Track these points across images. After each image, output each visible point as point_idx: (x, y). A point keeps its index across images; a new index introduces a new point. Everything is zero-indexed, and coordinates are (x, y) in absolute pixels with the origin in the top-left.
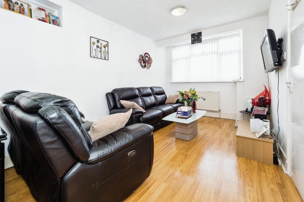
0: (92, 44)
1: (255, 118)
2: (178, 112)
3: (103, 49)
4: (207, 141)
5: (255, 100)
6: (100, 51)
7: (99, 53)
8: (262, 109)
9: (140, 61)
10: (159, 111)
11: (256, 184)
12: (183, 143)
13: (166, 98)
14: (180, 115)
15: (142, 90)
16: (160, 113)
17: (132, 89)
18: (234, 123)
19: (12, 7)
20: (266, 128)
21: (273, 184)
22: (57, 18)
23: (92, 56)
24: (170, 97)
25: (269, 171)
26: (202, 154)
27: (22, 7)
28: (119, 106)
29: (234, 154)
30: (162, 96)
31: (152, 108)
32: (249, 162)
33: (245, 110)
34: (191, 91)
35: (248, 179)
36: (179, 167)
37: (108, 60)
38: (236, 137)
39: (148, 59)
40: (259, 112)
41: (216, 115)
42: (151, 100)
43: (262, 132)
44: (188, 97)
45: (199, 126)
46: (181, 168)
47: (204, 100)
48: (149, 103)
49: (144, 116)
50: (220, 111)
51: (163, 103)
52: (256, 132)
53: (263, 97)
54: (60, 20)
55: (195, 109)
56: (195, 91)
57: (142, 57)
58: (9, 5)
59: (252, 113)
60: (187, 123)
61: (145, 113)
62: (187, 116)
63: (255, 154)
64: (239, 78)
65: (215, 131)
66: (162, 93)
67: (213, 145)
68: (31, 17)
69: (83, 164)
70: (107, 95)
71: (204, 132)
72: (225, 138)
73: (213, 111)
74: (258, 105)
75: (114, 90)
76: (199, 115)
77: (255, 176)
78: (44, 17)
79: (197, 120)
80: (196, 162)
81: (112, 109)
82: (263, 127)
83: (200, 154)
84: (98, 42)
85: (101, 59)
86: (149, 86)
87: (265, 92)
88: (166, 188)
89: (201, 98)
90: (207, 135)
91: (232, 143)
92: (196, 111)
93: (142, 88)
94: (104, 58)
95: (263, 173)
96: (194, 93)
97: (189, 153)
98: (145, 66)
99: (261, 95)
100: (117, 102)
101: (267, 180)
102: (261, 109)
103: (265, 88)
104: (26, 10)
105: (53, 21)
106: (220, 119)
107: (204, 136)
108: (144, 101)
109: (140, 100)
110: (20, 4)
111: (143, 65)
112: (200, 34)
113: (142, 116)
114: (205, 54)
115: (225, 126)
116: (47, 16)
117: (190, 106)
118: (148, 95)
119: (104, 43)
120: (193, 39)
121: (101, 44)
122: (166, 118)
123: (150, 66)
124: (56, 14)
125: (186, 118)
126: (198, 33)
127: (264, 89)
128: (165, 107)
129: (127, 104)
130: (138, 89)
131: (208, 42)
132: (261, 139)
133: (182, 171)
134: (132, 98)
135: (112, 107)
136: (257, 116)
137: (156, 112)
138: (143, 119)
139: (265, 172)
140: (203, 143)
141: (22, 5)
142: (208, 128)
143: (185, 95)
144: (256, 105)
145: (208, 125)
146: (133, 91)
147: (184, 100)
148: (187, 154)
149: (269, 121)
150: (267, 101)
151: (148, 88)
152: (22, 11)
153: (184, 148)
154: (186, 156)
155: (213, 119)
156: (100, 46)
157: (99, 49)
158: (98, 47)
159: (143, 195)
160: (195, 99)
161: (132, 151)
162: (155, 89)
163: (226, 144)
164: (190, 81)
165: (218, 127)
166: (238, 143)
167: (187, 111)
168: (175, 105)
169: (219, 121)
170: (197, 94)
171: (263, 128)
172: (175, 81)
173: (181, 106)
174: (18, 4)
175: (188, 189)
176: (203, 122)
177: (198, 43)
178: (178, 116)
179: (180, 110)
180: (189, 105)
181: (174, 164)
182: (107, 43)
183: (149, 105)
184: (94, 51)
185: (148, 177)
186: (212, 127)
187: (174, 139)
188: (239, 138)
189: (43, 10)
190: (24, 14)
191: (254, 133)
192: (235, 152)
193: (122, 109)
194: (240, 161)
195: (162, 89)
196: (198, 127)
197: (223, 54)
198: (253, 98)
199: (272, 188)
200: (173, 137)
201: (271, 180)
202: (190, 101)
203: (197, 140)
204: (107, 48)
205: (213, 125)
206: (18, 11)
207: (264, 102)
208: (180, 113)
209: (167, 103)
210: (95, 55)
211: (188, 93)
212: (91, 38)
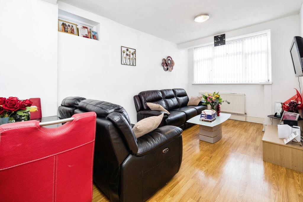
0: (123, 53)
1: (284, 124)
2: (202, 115)
3: (131, 56)
4: (232, 144)
5: (286, 104)
6: (129, 58)
7: (128, 60)
8: (293, 115)
9: (163, 65)
10: (182, 114)
11: (282, 189)
12: (207, 146)
13: (188, 100)
14: (204, 118)
15: (165, 92)
16: (184, 116)
17: (156, 92)
18: (261, 127)
19: (66, 30)
20: (295, 134)
21: (302, 190)
22: (96, 33)
23: (123, 63)
24: (192, 99)
25: (299, 178)
26: (227, 157)
27: (72, 28)
28: (145, 107)
29: (260, 159)
30: (184, 98)
31: (175, 110)
32: (276, 167)
33: (274, 114)
34: (215, 94)
35: (274, 183)
36: (204, 166)
37: (135, 66)
38: (262, 142)
39: (170, 62)
40: (290, 117)
41: (242, 119)
42: (173, 102)
43: (290, 138)
44: (212, 101)
45: (224, 129)
46: (206, 168)
47: (229, 103)
48: (172, 105)
49: (169, 118)
50: (246, 114)
51: (185, 105)
52: (284, 138)
53: (295, 101)
54: (98, 35)
55: (219, 113)
56: (219, 94)
57: (165, 60)
58: (65, 28)
59: (281, 118)
60: (212, 126)
61: (169, 115)
62: (211, 119)
63: (283, 160)
64: (267, 80)
65: (240, 135)
66: (184, 95)
67: (238, 149)
68: (79, 36)
69: (133, 156)
70: (135, 97)
71: (228, 135)
72: (251, 142)
73: (238, 114)
74: (289, 110)
75: (141, 93)
76: (223, 118)
77: (282, 181)
78: (87, 34)
79: (221, 124)
80: (221, 164)
81: (140, 110)
82: (292, 133)
83: (224, 157)
84: (127, 50)
85: (130, 65)
86: (172, 89)
87: (297, 96)
88: (194, 184)
89: (225, 102)
90: (232, 139)
91: (259, 148)
92: (220, 114)
93: (165, 90)
94: (132, 65)
95: (291, 179)
96: (218, 96)
97: (214, 155)
98: (167, 69)
99: (292, 99)
100: (143, 104)
101: (295, 186)
102: (291, 114)
103: (297, 91)
104: (75, 30)
105: (93, 36)
106: (247, 123)
107: (228, 139)
108: (167, 104)
109: (163, 102)
110: (71, 26)
111: (166, 68)
112: (224, 36)
113: (167, 117)
114: (229, 55)
115: (252, 130)
116: (89, 33)
117: (214, 109)
118: (171, 97)
119: (132, 51)
120: (216, 41)
121: (130, 52)
122: (190, 121)
123: (172, 69)
124: (94, 29)
125: (211, 122)
126: (221, 35)
127: (296, 93)
128: (188, 109)
129: (153, 106)
130: (162, 91)
131: (232, 42)
132: (290, 145)
133: (207, 170)
134: (157, 100)
135: (139, 109)
136: (286, 122)
137: (180, 114)
138: (168, 120)
139: (293, 178)
140: (227, 146)
141: (72, 26)
142: (233, 131)
143: (209, 98)
144: (286, 109)
145: (233, 128)
146: (157, 94)
147: (207, 103)
148: (212, 156)
149: (299, 127)
150: (299, 106)
151: (170, 90)
152: (72, 32)
153: (209, 150)
154: (211, 157)
155: (238, 123)
156: (129, 54)
157: (128, 57)
158: (127, 55)
159: (174, 187)
160: (219, 103)
161: (166, 149)
162: (177, 91)
163: (251, 149)
164: (213, 83)
165: (243, 131)
166: (264, 148)
167: (211, 114)
168: (197, 108)
169: (245, 124)
170: (221, 98)
171: (292, 135)
172: (197, 83)
173: (204, 109)
174: (70, 26)
175: (214, 186)
176: (227, 125)
177: (221, 45)
178: (201, 119)
179: (204, 113)
180: (212, 108)
181: (200, 164)
182: (134, 50)
183: (172, 106)
184: (124, 59)
185: (177, 173)
186: (237, 131)
187: (198, 141)
188: (266, 143)
189: (86, 28)
190: (74, 34)
191: (282, 139)
192: (261, 157)
193: (148, 111)
194: (266, 166)
195: (184, 91)
196: (222, 131)
197: (248, 55)
198: (283, 102)
199: (300, 194)
200: (197, 139)
201: (300, 187)
202: (213, 104)
203: (222, 143)
204: (134, 55)
205: (238, 129)
206: (70, 32)
207: (295, 107)
208: (204, 116)
209: (189, 105)
210: (125, 62)
211: (212, 96)
212: (122, 47)
